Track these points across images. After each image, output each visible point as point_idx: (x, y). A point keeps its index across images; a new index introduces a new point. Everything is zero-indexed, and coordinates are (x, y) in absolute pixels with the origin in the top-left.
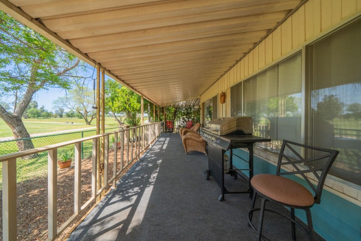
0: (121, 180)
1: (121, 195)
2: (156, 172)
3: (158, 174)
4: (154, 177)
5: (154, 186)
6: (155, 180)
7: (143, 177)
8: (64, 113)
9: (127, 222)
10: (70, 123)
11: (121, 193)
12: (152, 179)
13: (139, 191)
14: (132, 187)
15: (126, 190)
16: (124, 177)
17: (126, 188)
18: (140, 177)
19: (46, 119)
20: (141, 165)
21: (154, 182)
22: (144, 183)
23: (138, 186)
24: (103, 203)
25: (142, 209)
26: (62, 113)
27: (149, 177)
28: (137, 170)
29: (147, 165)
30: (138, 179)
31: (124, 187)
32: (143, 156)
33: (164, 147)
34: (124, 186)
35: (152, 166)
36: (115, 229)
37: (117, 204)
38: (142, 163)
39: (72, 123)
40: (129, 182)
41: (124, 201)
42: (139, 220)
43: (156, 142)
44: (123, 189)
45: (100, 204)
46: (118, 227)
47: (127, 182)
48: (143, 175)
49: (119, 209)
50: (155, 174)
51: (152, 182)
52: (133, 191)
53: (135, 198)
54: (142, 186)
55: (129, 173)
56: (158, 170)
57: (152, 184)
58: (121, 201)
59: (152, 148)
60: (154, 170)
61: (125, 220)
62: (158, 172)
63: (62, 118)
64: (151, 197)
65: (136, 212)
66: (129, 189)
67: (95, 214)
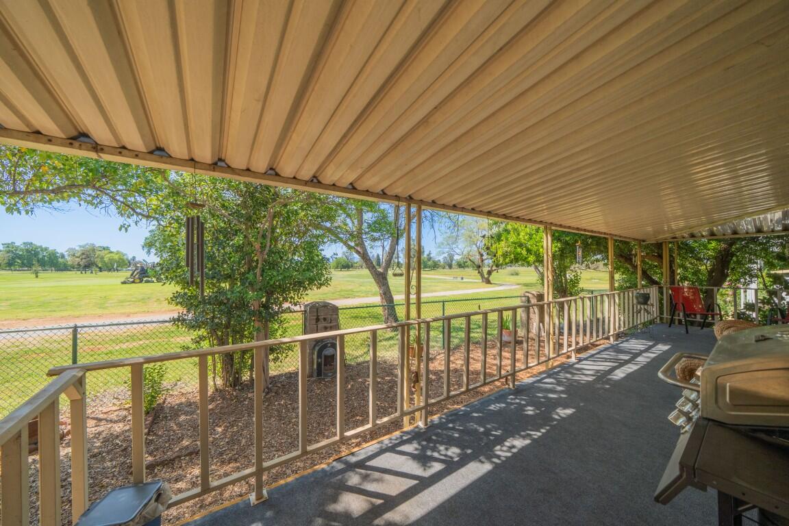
0: (444, 416)
1: (422, 446)
2: (529, 435)
3: (530, 444)
4: (514, 447)
5: (494, 468)
6: (509, 454)
7: (487, 433)
8: (454, 262)
9: (391, 502)
10: (459, 279)
11: (424, 443)
12: (505, 448)
13: (456, 459)
14: (450, 442)
15: (436, 442)
16: (455, 412)
17: (440, 437)
18: (482, 429)
19: (432, 272)
20: (509, 401)
21: (504, 459)
22: (478, 447)
23: (462, 447)
24: (391, 443)
25: (430, 499)
26: (452, 261)
27: (500, 441)
28: (490, 410)
29: (521, 408)
30: (476, 430)
31: (439, 433)
32: (531, 382)
33: (619, 374)
34: (440, 431)
35: (532, 415)
36: (369, 498)
37: (404, 457)
38: (515, 399)
39: (462, 278)
40: (453, 429)
41: (416, 461)
42: (408, 518)
43: (606, 349)
44: (434, 438)
45: (387, 442)
46: (374, 500)
47: (451, 425)
48: (494, 427)
49: (399, 470)
50: (521, 440)
51: (498, 457)
52: (443, 453)
53: (437, 467)
54: (469, 451)
55: (468, 409)
56: (539, 434)
57: (495, 460)
58: (413, 457)
59: (577, 366)
60: (530, 428)
61: (391, 496)
62: (534, 440)
63: (452, 270)
64: (464, 489)
65: (416, 498)
66: (442, 443)
67: (370, 453)
